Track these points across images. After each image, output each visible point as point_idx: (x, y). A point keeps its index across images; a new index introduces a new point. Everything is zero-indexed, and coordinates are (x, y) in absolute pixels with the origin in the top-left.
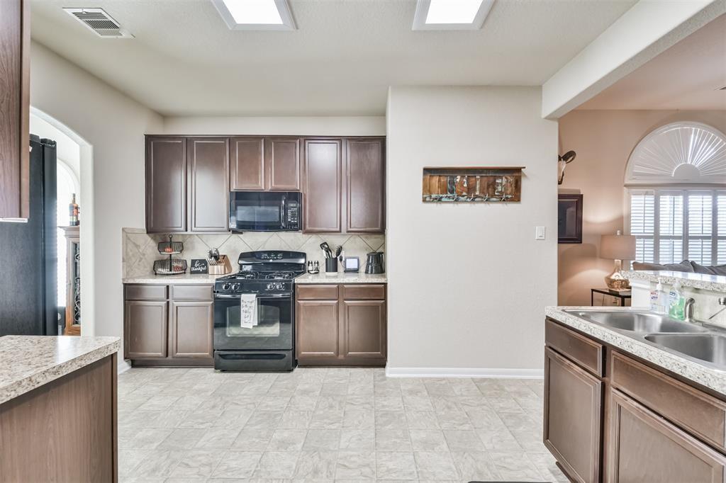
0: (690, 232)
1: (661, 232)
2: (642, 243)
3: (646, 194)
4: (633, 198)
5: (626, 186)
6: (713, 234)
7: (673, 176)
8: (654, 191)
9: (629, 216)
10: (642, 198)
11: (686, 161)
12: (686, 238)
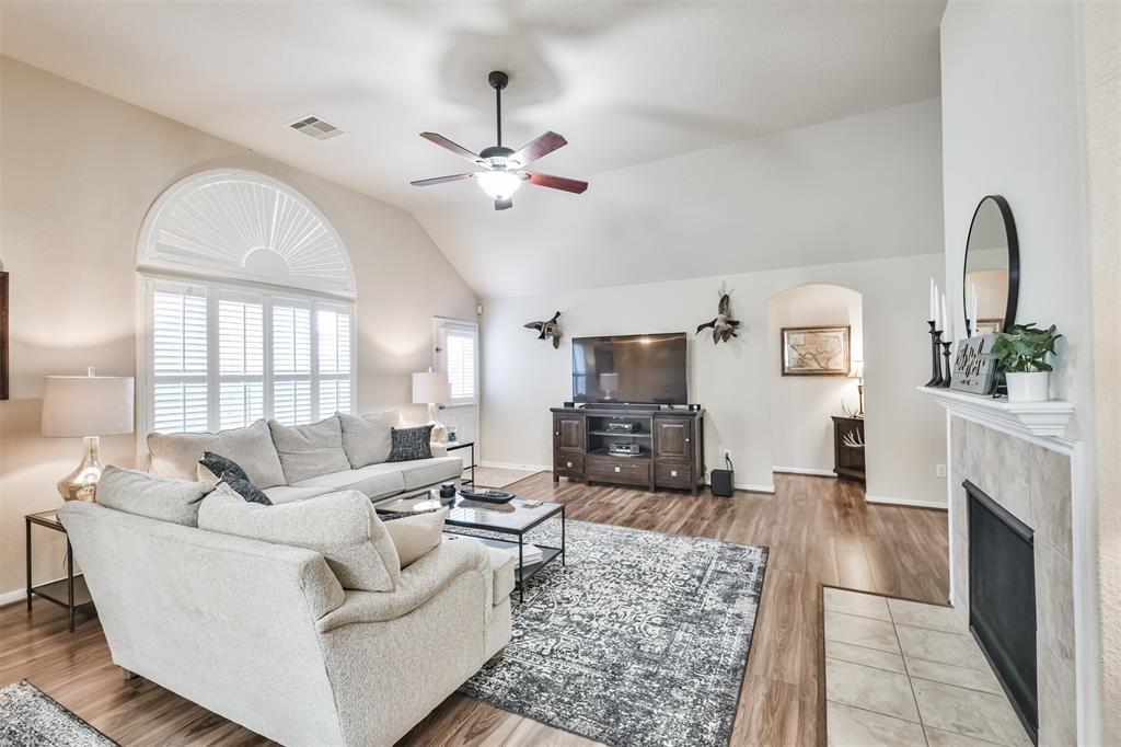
0: (275, 368)
1: (221, 369)
2: (181, 390)
3: (190, 292)
4: (158, 297)
5: (141, 269)
6: (312, 371)
7: (243, 265)
8: (206, 290)
9: (149, 336)
10: (179, 299)
11: (267, 245)
12: (269, 378)
